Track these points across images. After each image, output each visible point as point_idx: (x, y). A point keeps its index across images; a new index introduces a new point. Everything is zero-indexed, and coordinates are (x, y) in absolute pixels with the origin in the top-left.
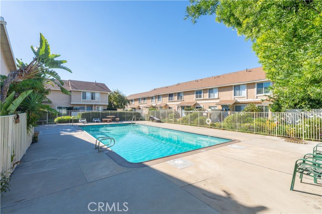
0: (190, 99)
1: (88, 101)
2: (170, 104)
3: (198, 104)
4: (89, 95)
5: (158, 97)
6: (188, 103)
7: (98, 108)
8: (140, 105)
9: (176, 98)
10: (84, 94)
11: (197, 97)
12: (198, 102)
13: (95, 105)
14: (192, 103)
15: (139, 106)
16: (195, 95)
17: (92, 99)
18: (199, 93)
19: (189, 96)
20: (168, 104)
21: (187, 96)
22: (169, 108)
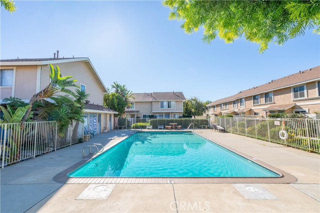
0: (285, 101)
1: (166, 109)
2: (256, 109)
3: (299, 107)
4: (165, 104)
5: (239, 101)
6: (280, 106)
7: (175, 115)
8: (222, 111)
9: (263, 100)
10: (162, 103)
11: (296, 96)
12: (298, 104)
13: (172, 113)
14: (287, 106)
15: (221, 113)
16: (292, 94)
17: (169, 107)
18: (298, 90)
19: (282, 96)
20: (252, 108)
21: (279, 96)
22: (255, 114)
